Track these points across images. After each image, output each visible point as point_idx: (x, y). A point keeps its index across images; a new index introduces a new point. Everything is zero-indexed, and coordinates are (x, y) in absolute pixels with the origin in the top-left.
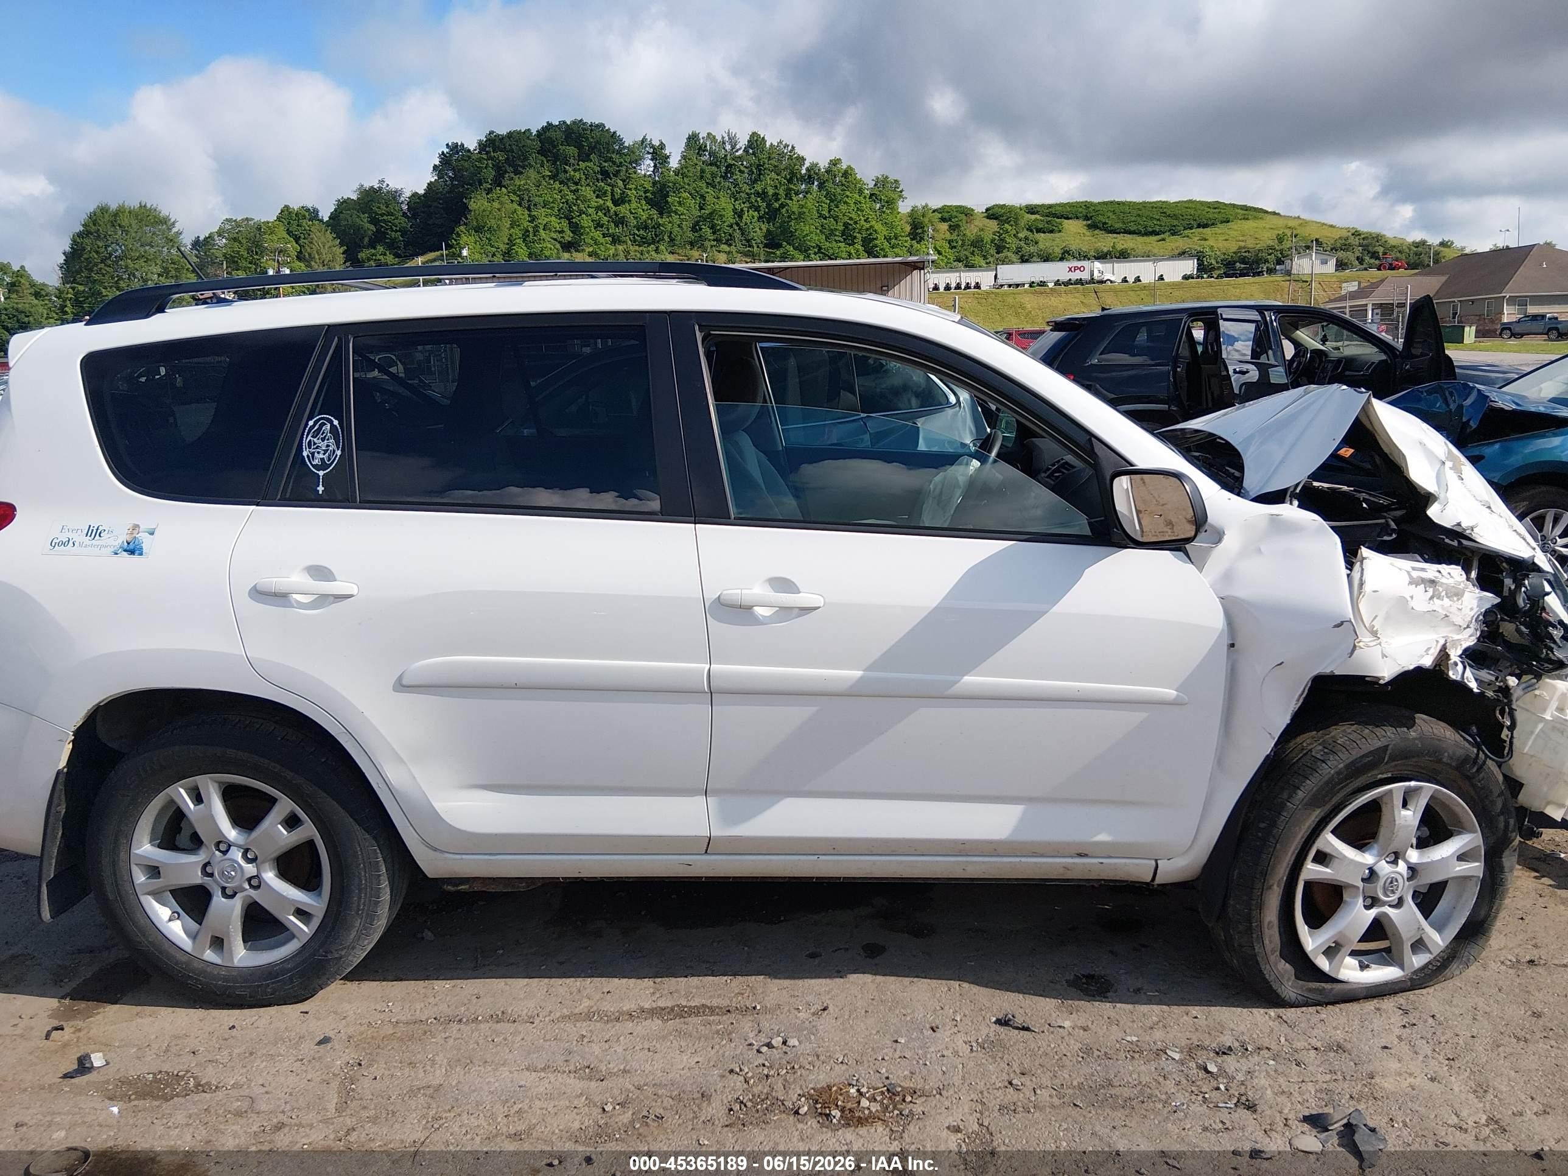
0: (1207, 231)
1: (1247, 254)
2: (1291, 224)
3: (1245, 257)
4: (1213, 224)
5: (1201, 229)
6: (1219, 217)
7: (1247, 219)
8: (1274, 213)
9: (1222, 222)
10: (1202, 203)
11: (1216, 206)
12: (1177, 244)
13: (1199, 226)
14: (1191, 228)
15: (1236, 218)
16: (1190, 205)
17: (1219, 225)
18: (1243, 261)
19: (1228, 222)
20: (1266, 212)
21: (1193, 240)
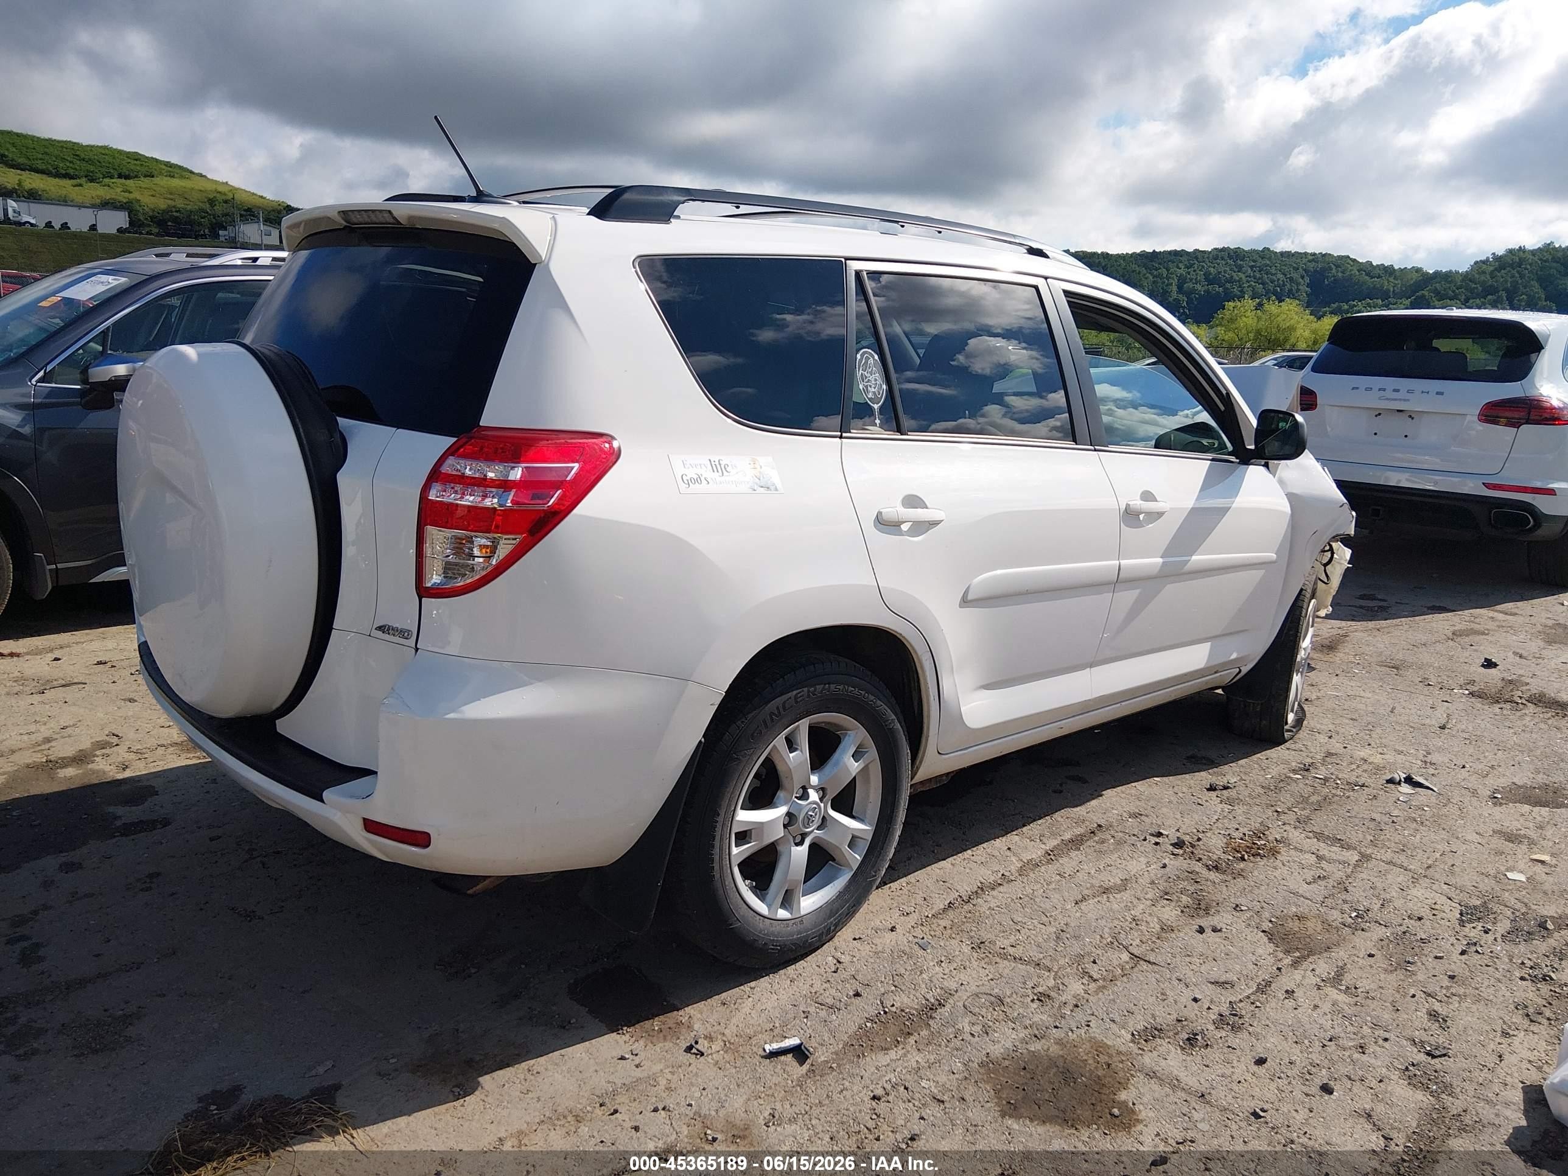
0: (130, 183)
1: (178, 214)
2: (220, 189)
3: (177, 217)
4: (136, 176)
5: (123, 181)
6: (144, 169)
7: (173, 177)
8: (201, 175)
9: (145, 176)
10: (120, 152)
11: (136, 157)
12: (98, 193)
13: (120, 176)
14: (112, 177)
15: (161, 174)
16: (107, 151)
17: (142, 179)
18: (175, 220)
19: (153, 177)
20: (192, 172)
21: (116, 190)
